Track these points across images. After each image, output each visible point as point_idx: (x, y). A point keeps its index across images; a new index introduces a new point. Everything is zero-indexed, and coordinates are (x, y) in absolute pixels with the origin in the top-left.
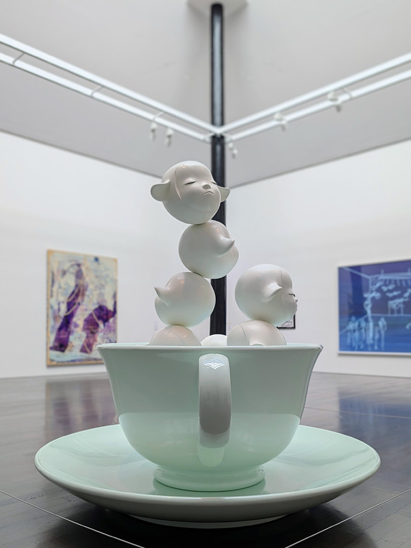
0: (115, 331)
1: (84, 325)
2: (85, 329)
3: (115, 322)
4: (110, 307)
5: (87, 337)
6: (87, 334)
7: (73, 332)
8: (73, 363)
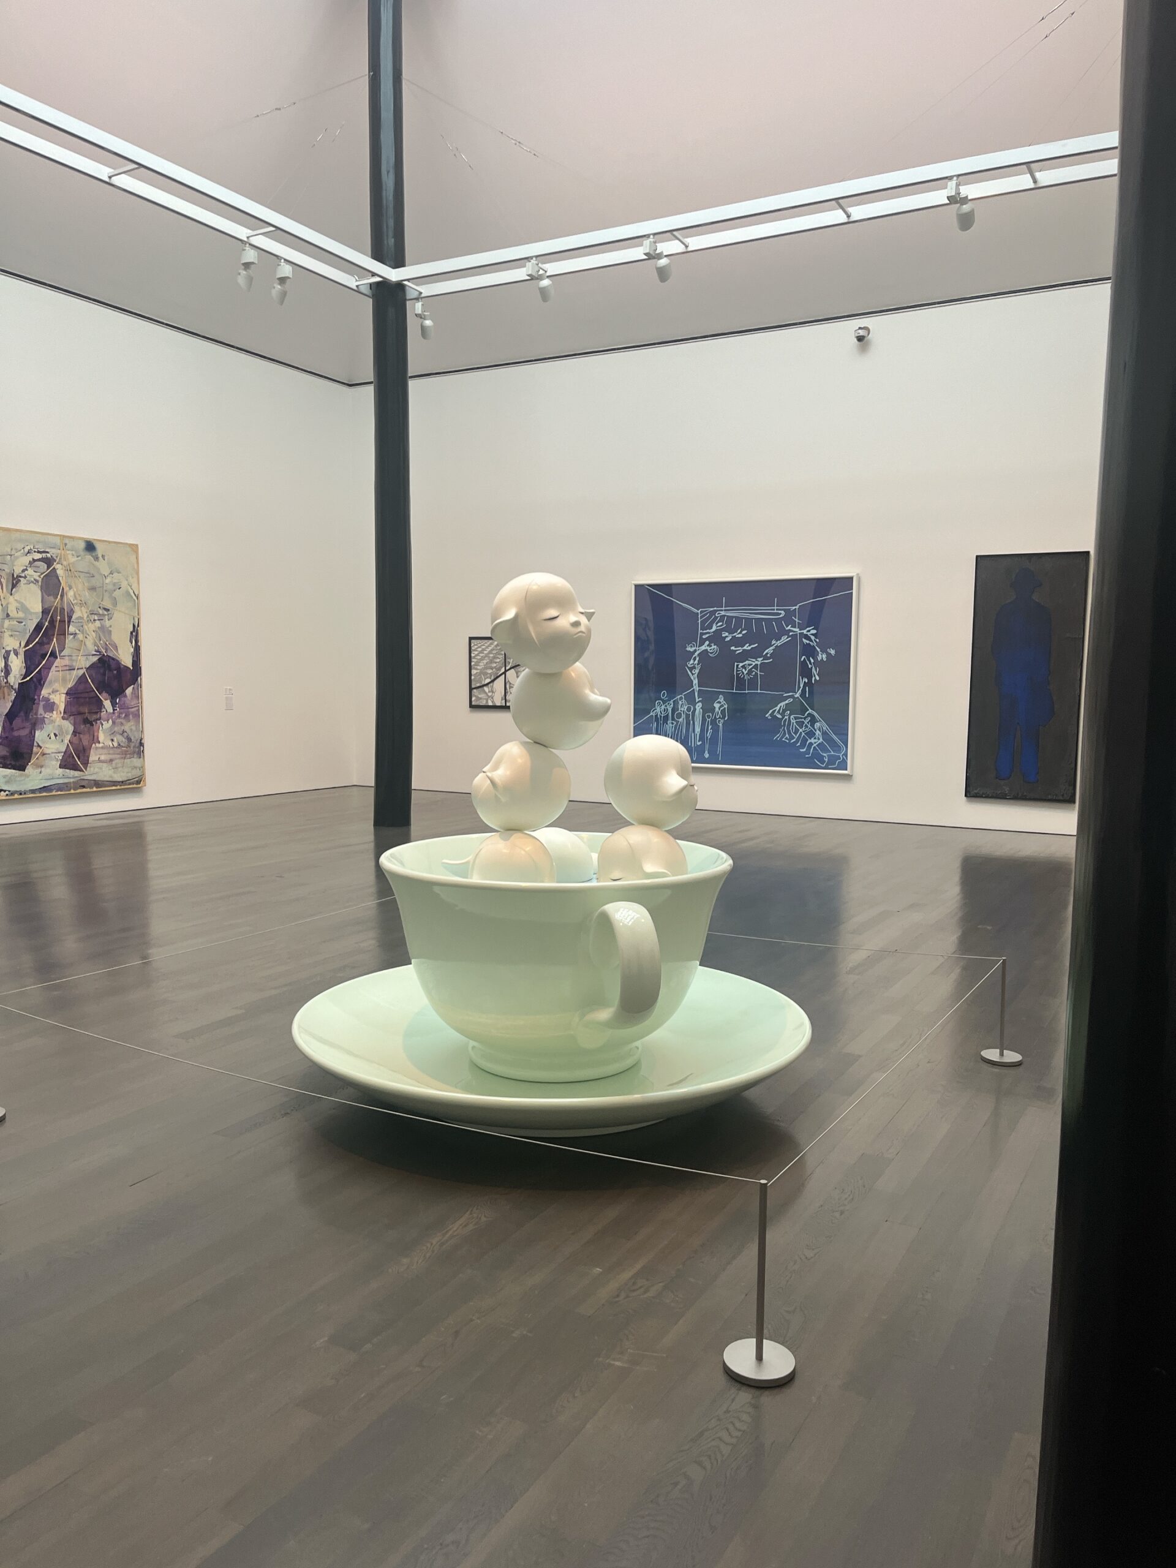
0: (138, 716)
1: (68, 705)
2: (68, 713)
3: (137, 696)
4: (127, 661)
5: (75, 733)
6: (74, 725)
7: (43, 720)
8: (46, 793)
